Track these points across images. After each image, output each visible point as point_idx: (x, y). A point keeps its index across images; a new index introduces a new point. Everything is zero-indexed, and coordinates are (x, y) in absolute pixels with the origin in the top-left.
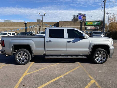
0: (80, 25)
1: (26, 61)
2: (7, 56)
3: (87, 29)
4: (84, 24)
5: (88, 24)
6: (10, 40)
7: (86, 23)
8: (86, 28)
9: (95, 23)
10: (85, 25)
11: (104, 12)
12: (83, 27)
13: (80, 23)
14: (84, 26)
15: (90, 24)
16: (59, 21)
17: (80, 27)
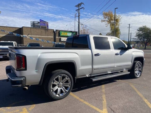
0: (53, 35)
1: (67, 91)
2: (27, 88)
3: (62, 40)
4: (57, 34)
5: (62, 34)
6: (39, 55)
7: (60, 33)
8: (60, 39)
9: (70, 34)
10: (59, 35)
11: (79, 22)
12: (56, 37)
13: (53, 33)
14: (58, 37)
15: (64, 35)
16: (23, 27)
17: (53, 37)
